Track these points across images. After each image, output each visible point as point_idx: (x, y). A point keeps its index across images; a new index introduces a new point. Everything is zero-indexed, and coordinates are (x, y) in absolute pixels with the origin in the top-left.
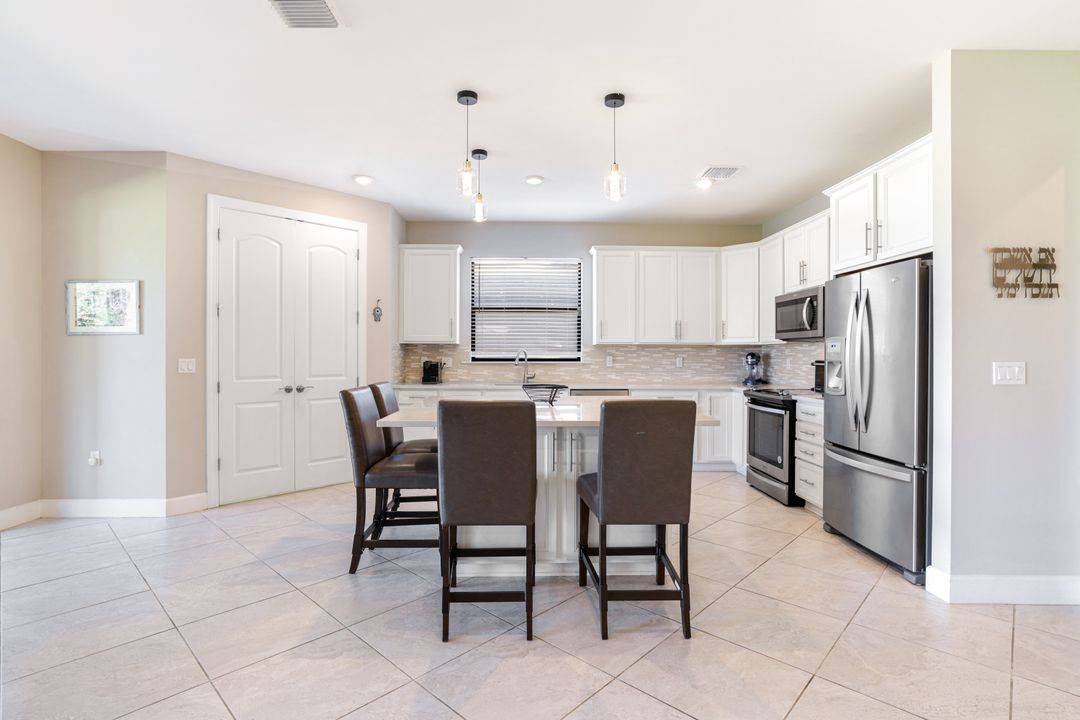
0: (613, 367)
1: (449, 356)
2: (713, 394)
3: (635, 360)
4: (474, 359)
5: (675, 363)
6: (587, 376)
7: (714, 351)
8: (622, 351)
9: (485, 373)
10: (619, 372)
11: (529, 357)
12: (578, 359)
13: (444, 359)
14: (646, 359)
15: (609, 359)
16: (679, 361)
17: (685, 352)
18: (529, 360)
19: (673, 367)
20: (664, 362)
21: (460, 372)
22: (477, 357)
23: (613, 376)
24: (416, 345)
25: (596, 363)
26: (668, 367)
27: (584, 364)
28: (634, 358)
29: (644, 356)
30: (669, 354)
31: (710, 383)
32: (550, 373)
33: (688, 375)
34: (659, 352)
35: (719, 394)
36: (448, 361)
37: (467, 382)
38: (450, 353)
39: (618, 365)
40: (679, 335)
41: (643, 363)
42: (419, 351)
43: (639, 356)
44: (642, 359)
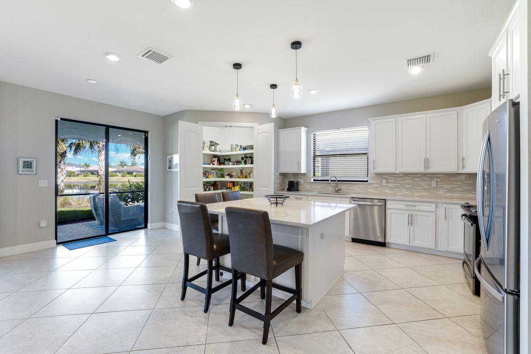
0: (386, 186)
1: (302, 178)
2: (448, 206)
3: (400, 182)
4: (314, 180)
5: (430, 185)
6: (371, 190)
7: (463, 177)
8: (392, 177)
9: (318, 187)
10: (391, 189)
11: (338, 179)
12: (367, 181)
13: (300, 180)
14: (410, 181)
15: (384, 181)
16: (433, 184)
17: (438, 178)
18: (338, 181)
19: (429, 187)
20: (422, 183)
21: (307, 186)
22: (316, 179)
23: (387, 191)
24: (289, 174)
25: (377, 183)
26: (425, 187)
27: (369, 184)
28: (401, 181)
29: (407, 180)
30: (426, 178)
31: (459, 198)
32: (350, 188)
33: (441, 192)
34: (419, 177)
35: (452, 206)
36: (302, 181)
37: (309, 191)
38: (303, 177)
39: (390, 185)
40: (427, 166)
41: (407, 184)
42: (290, 176)
43: (404, 180)
44: (407, 181)
